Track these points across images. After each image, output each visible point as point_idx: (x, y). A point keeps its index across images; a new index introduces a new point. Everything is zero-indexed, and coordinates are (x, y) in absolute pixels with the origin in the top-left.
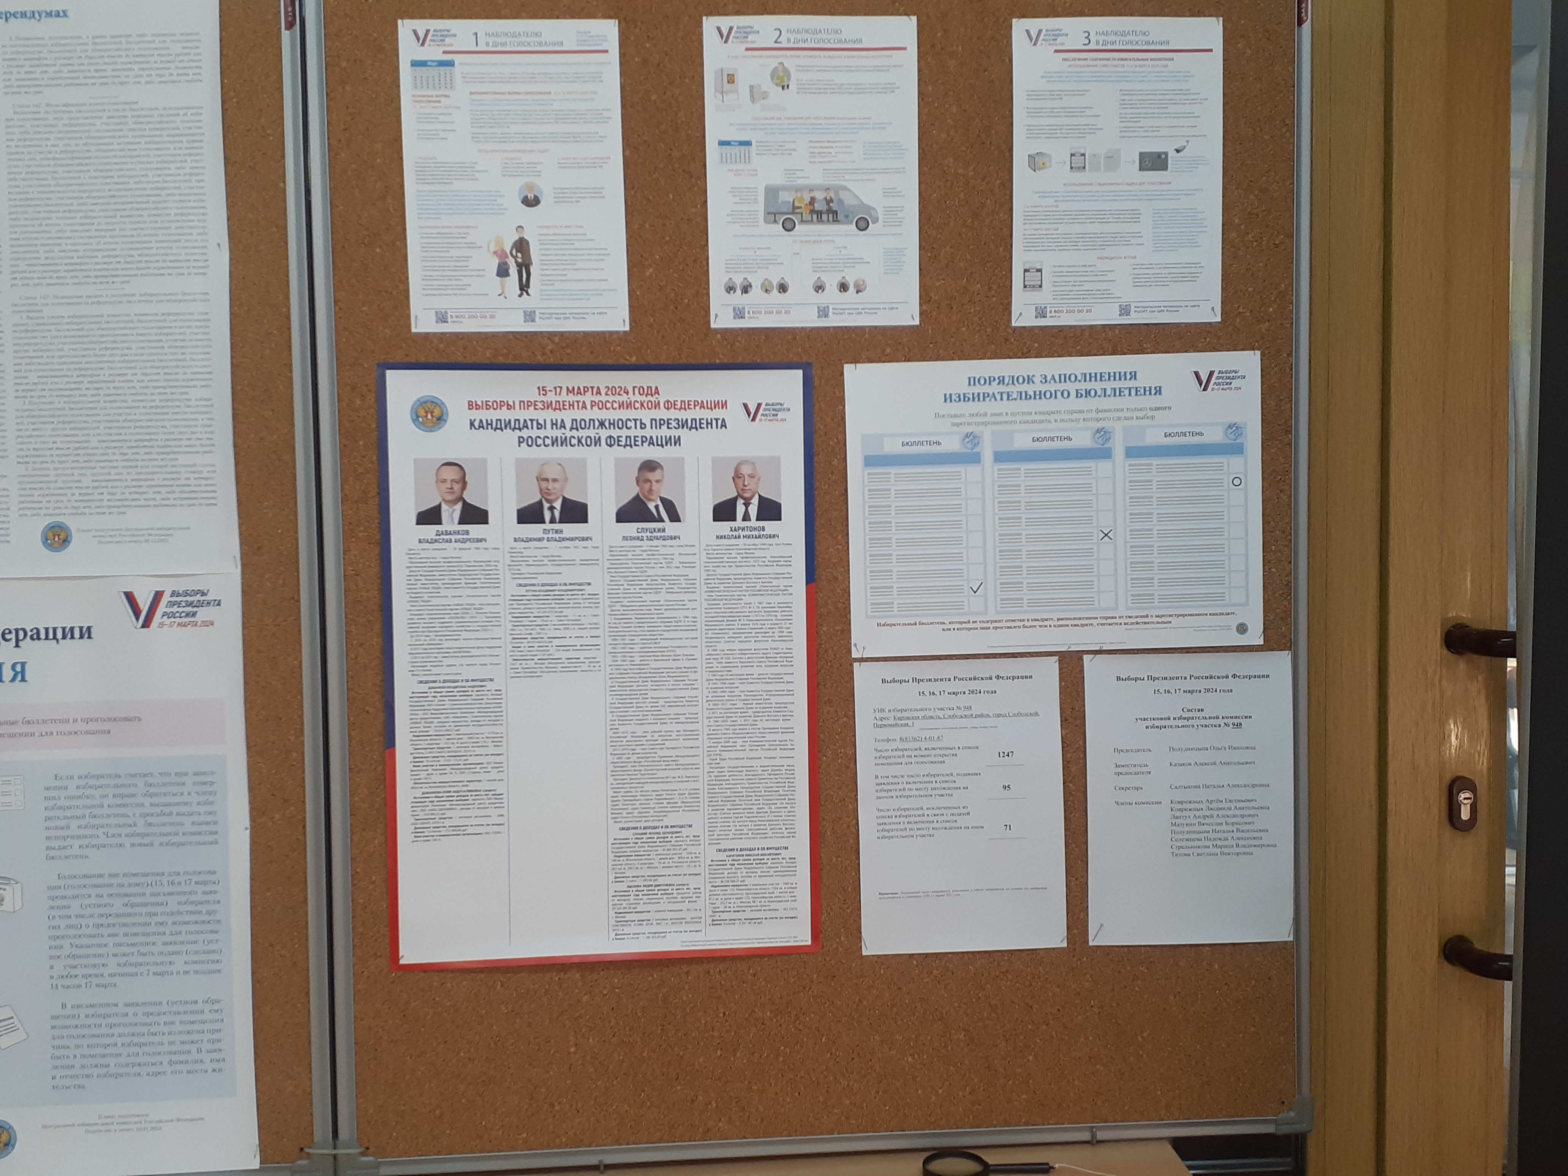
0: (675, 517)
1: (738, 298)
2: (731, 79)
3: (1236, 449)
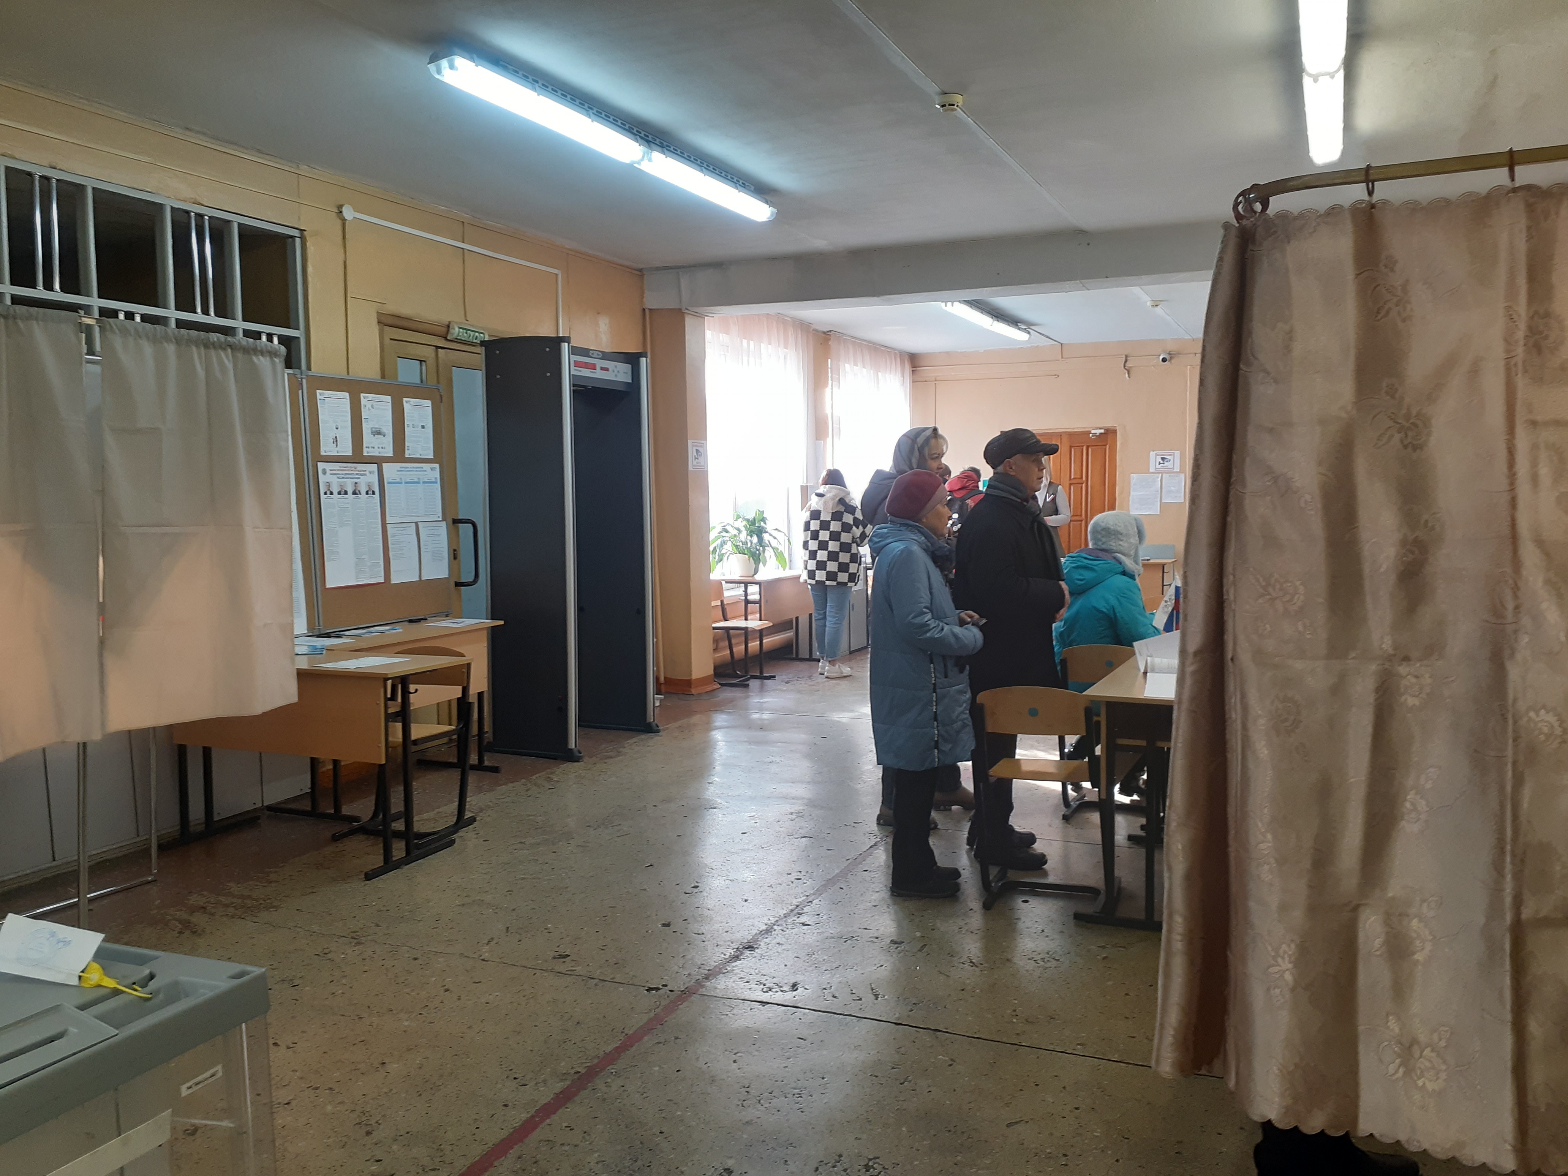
1: (367, 449)
2: (365, 406)
3: (436, 483)
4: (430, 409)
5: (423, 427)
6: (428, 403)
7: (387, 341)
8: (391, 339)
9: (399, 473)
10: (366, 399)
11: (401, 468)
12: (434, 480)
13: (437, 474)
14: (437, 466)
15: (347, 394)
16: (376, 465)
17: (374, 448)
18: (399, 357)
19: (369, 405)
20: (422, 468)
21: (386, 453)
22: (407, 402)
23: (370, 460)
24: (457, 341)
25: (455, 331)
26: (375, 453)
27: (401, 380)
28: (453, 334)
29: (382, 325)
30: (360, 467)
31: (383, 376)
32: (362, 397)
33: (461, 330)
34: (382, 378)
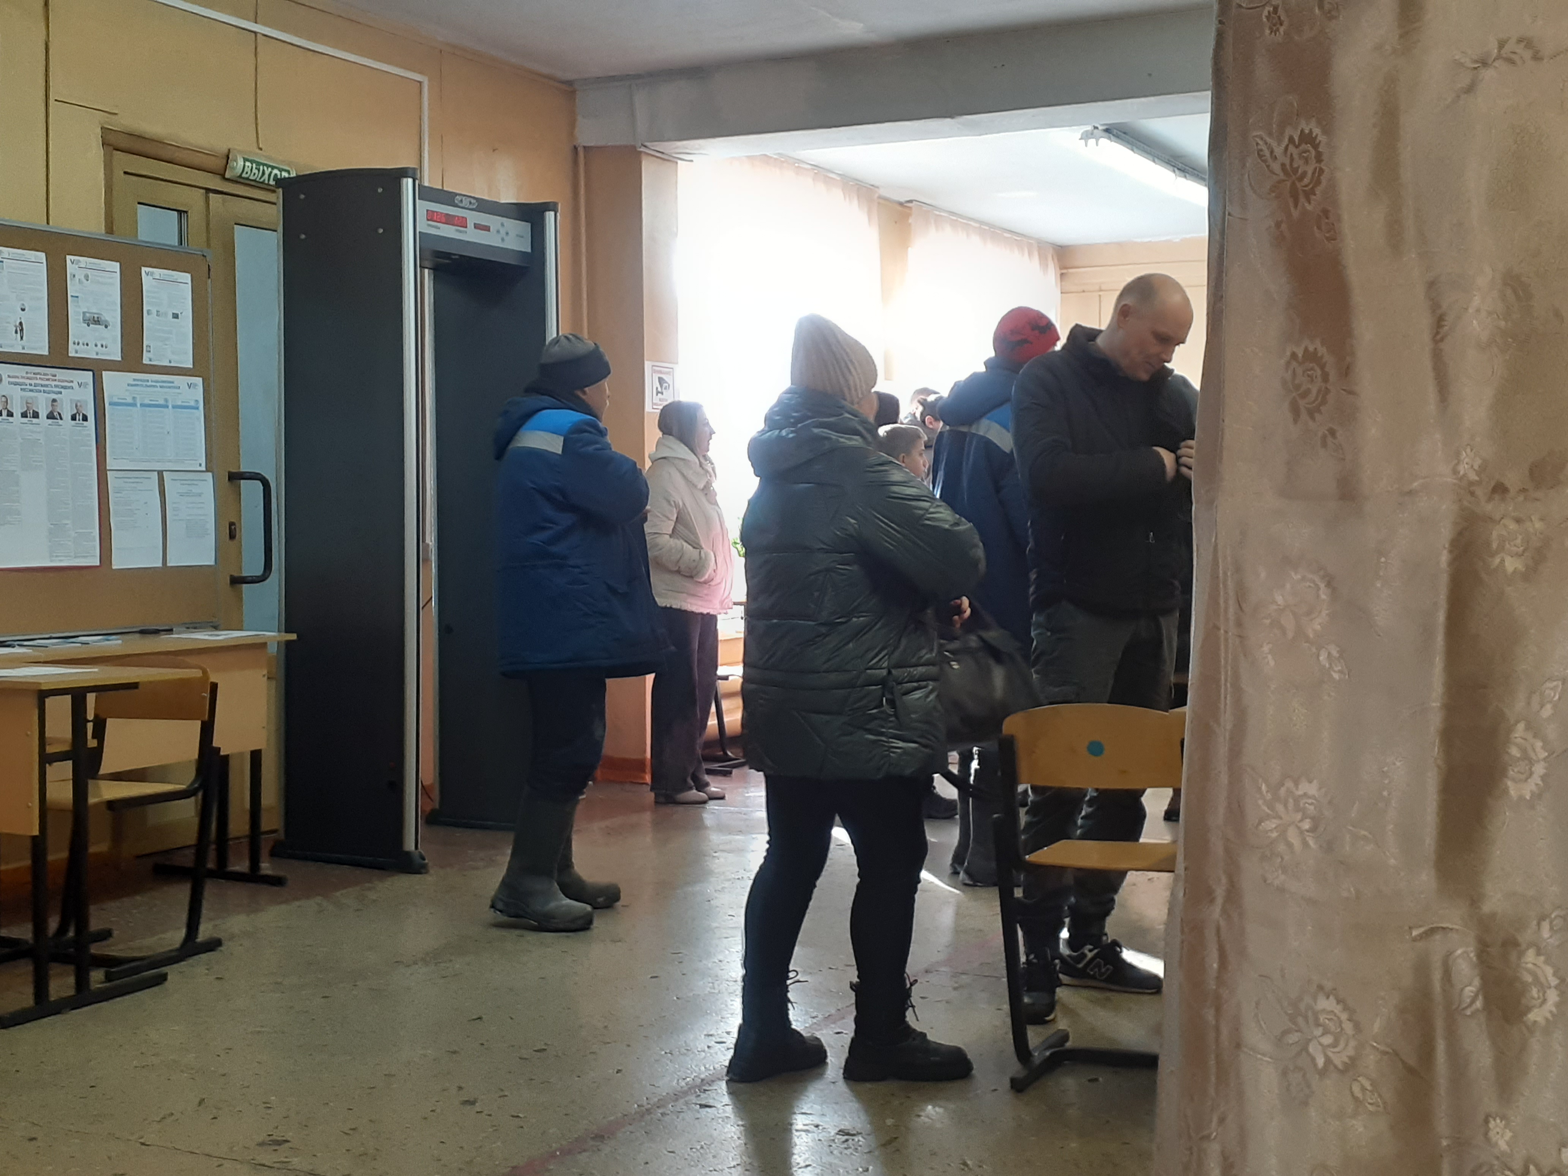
0: (61, 419)
1: (76, 346)
2: (74, 276)
3: (197, 408)
4: (189, 287)
5: (176, 316)
6: (187, 277)
7: (119, 174)
8: (125, 173)
9: (130, 388)
10: (76, 265)
11: (134, 380)
12: (192, 403)
13: (198, 394)
14: (199, 381)
15: (42, 255)
16: (91, 373)
17: (87, 345)
18: (139, 203)
19: (80, 275)
20: (173, 382)
21: (108, 354)
22: (147, 274)
23: (80, 365)
24: (239, 180)
25: (239, 165)
26: (90, 353)
27: (143, 239)
28: (233, 168)
29: (111, 148)
30: (61, 374)
31: (110, 230)
32: (68, 262)
33: (248, 164)
34: (107, 233)
